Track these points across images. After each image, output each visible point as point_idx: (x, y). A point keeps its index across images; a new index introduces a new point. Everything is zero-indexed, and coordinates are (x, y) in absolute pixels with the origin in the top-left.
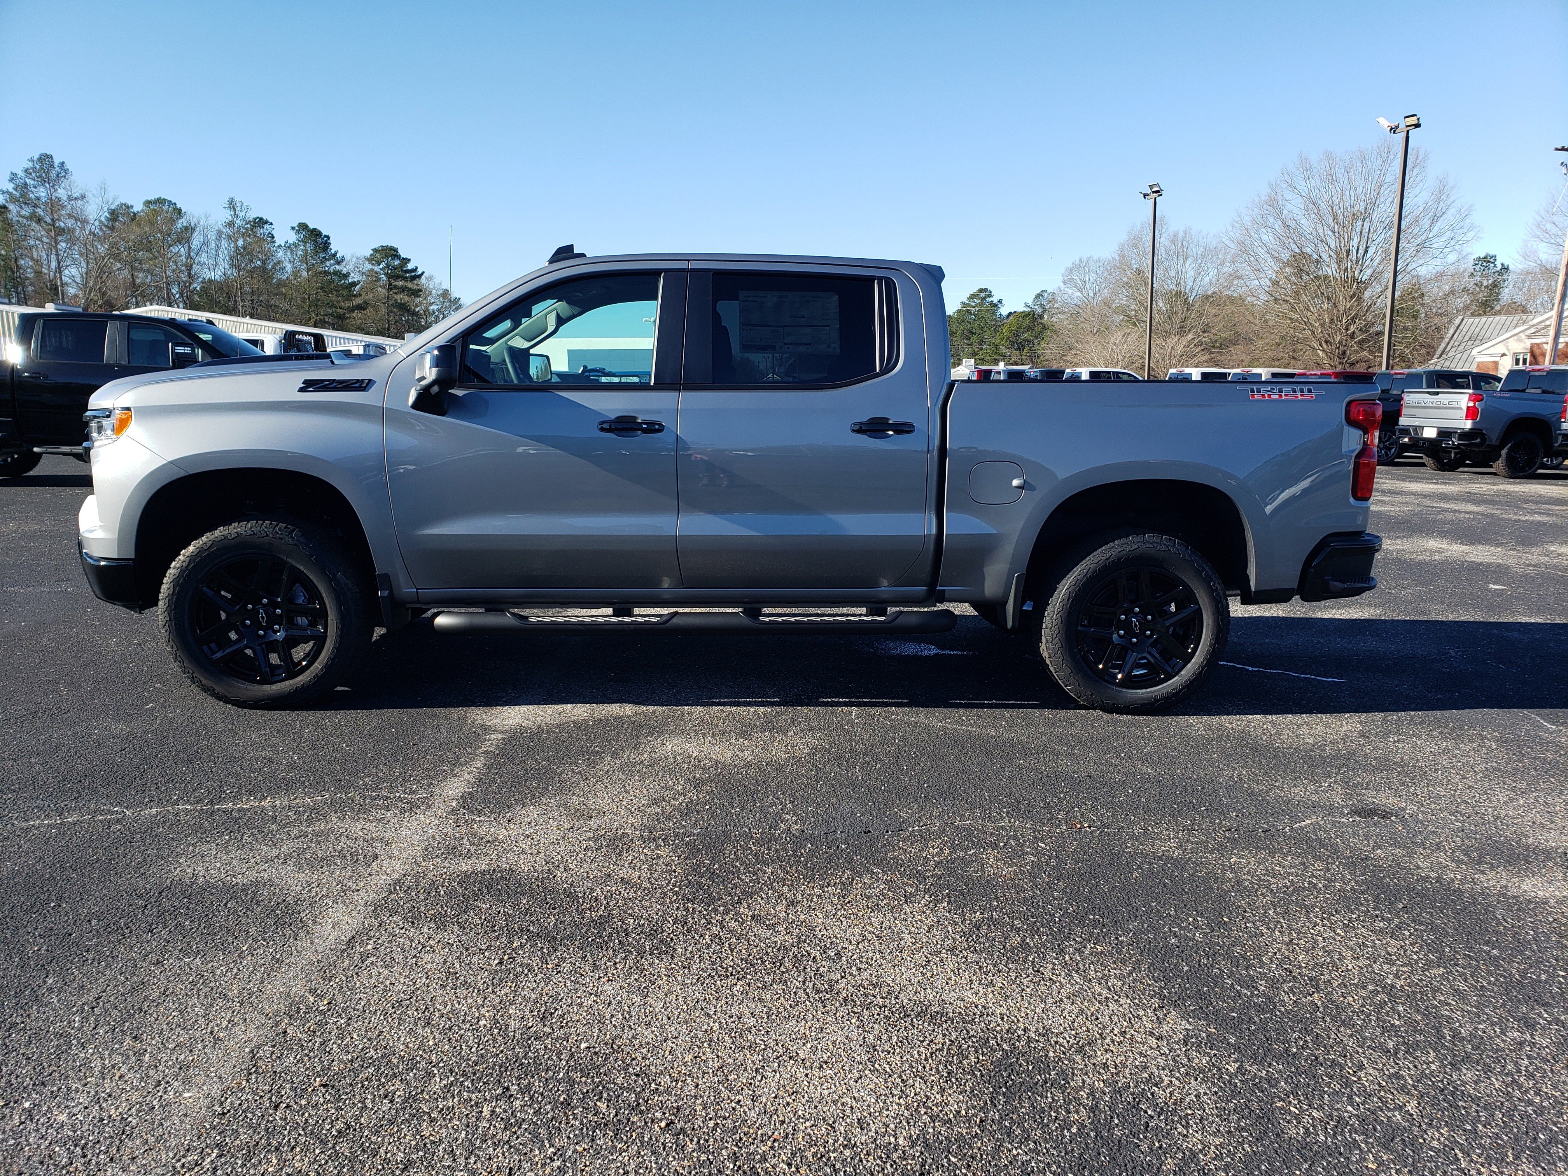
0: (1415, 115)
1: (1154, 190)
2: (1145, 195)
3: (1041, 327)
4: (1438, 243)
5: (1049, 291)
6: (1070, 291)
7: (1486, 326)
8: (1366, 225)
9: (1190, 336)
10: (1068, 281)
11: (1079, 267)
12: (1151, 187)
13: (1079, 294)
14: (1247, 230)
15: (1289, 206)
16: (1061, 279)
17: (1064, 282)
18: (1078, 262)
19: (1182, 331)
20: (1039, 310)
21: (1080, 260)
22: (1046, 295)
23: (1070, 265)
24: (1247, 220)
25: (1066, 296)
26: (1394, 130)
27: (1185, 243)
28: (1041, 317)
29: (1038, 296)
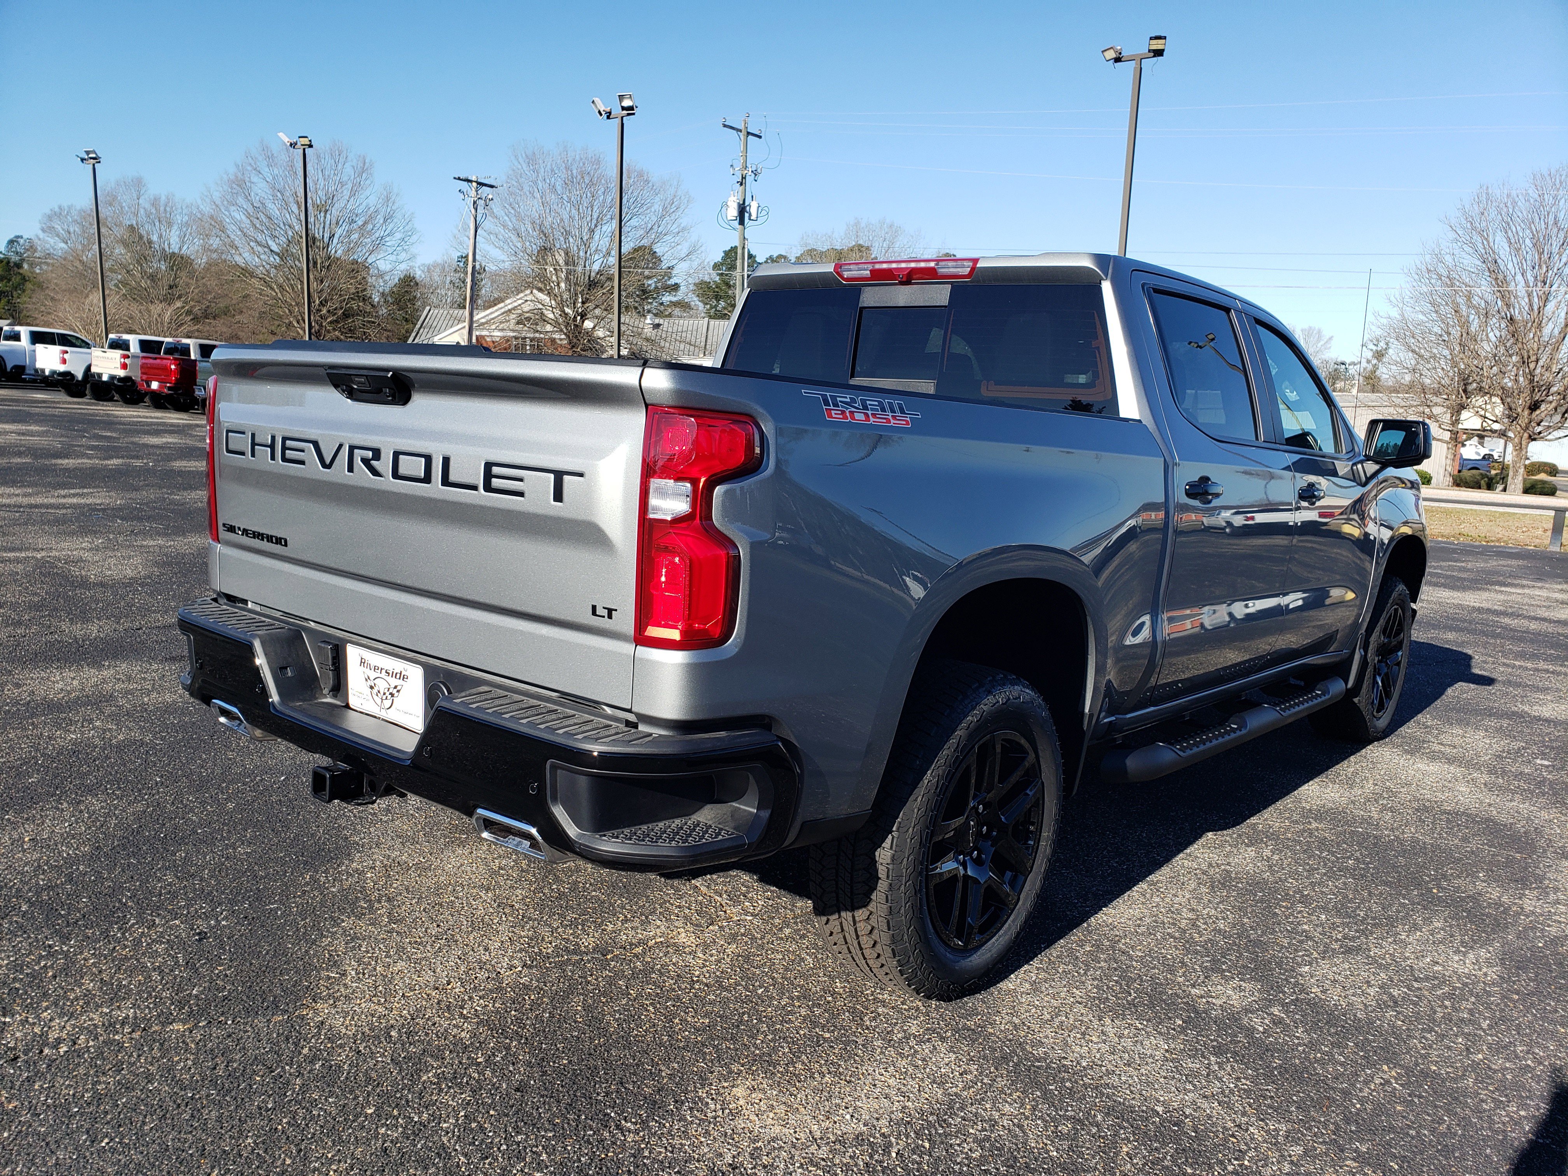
0: (306, 137)
1: (91, 156)
2: (83, 160)
3: (19, 278)
4: (390, 242)
5: (25, 237)
6: (52, 241)
7: (439, 316)
8: (328, 216)
9: (179, 304)
10: (48, 229)
11: (57, 215)
12: (88, 153)
13: (63, 245)
14: (217, 206)
15: (255, 189)
16: (38, 226)
17: (43, 230)
18: (57, 209)
19: (168, 300)
20: (15, 258)
21: (60, 208)
22: (21, 241)
23: (48, 212)
24: (216, 196)
25: (48, 246)
26: (293, 145)
27: (168, 209)
28: (19, 265)
29: (11, 242)
